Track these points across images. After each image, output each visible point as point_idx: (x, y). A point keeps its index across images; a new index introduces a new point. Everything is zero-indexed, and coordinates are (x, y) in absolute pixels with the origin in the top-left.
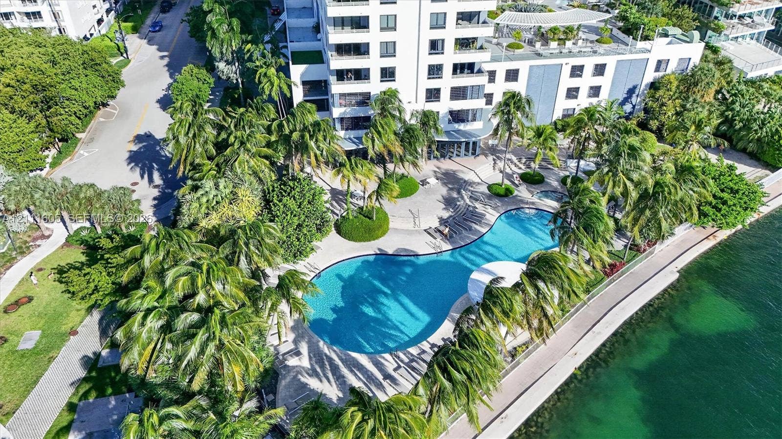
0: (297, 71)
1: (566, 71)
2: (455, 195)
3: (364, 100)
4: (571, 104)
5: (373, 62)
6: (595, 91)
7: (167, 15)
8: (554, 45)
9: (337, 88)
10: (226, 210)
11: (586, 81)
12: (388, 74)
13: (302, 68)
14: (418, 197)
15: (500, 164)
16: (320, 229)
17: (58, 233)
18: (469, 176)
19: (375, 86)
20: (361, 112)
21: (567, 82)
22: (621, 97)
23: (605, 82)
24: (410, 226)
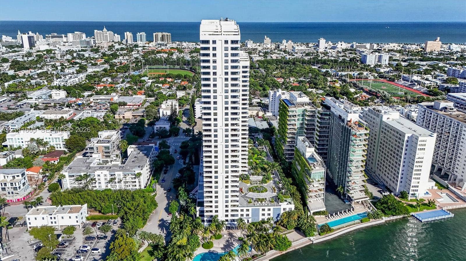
0: (198, 208)
1: (261, 210)
2: (230, 240)
3: (212, 216)
4: (263, 217)
5: (214, 209)
6: (269, 214)
7: (166, 175)
8: (259, 202)
9: (205, 214)
10: (180, 241)
11: (266, 212)
12: (217, 211)
13: (199, 208)
14: (221, 240)
15: (243, 232)
16: (198, 246)
17: (146, 243)
18: (235, 235)
19: (214, 214)
20: (211, 219)
21: (261, 212)
22: (276, 216)
23: (271, 212)
24: (218, 246)
